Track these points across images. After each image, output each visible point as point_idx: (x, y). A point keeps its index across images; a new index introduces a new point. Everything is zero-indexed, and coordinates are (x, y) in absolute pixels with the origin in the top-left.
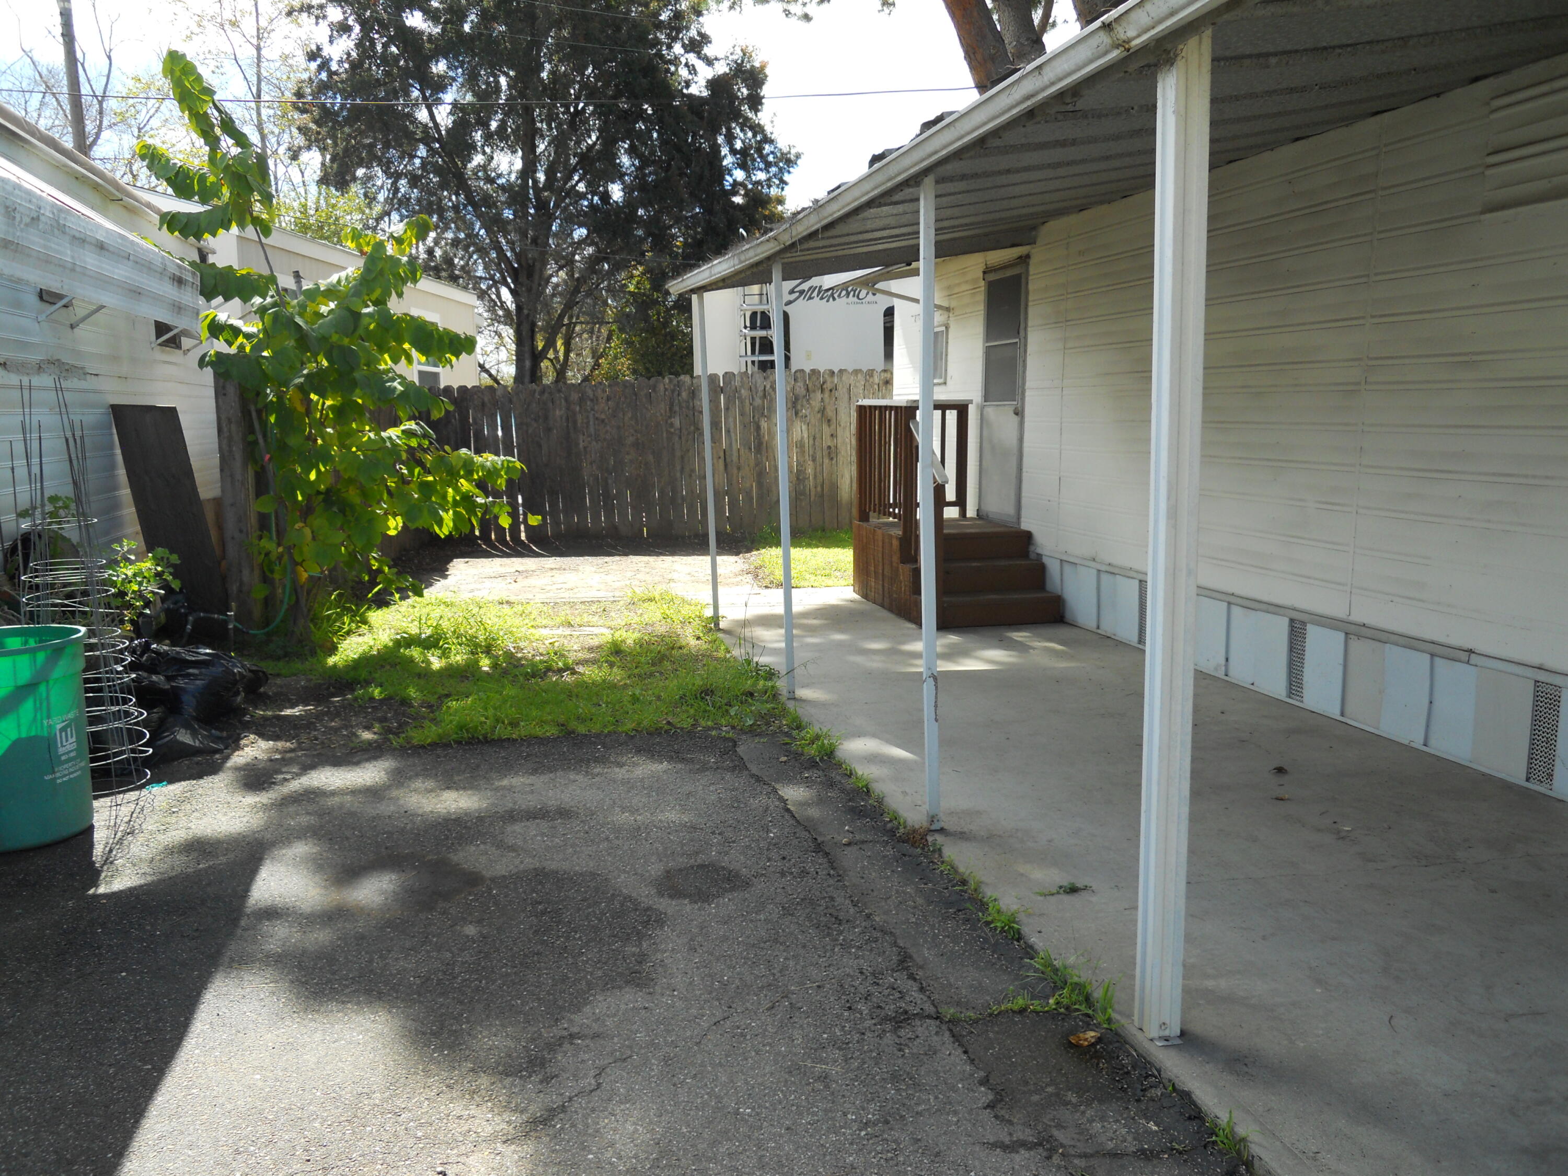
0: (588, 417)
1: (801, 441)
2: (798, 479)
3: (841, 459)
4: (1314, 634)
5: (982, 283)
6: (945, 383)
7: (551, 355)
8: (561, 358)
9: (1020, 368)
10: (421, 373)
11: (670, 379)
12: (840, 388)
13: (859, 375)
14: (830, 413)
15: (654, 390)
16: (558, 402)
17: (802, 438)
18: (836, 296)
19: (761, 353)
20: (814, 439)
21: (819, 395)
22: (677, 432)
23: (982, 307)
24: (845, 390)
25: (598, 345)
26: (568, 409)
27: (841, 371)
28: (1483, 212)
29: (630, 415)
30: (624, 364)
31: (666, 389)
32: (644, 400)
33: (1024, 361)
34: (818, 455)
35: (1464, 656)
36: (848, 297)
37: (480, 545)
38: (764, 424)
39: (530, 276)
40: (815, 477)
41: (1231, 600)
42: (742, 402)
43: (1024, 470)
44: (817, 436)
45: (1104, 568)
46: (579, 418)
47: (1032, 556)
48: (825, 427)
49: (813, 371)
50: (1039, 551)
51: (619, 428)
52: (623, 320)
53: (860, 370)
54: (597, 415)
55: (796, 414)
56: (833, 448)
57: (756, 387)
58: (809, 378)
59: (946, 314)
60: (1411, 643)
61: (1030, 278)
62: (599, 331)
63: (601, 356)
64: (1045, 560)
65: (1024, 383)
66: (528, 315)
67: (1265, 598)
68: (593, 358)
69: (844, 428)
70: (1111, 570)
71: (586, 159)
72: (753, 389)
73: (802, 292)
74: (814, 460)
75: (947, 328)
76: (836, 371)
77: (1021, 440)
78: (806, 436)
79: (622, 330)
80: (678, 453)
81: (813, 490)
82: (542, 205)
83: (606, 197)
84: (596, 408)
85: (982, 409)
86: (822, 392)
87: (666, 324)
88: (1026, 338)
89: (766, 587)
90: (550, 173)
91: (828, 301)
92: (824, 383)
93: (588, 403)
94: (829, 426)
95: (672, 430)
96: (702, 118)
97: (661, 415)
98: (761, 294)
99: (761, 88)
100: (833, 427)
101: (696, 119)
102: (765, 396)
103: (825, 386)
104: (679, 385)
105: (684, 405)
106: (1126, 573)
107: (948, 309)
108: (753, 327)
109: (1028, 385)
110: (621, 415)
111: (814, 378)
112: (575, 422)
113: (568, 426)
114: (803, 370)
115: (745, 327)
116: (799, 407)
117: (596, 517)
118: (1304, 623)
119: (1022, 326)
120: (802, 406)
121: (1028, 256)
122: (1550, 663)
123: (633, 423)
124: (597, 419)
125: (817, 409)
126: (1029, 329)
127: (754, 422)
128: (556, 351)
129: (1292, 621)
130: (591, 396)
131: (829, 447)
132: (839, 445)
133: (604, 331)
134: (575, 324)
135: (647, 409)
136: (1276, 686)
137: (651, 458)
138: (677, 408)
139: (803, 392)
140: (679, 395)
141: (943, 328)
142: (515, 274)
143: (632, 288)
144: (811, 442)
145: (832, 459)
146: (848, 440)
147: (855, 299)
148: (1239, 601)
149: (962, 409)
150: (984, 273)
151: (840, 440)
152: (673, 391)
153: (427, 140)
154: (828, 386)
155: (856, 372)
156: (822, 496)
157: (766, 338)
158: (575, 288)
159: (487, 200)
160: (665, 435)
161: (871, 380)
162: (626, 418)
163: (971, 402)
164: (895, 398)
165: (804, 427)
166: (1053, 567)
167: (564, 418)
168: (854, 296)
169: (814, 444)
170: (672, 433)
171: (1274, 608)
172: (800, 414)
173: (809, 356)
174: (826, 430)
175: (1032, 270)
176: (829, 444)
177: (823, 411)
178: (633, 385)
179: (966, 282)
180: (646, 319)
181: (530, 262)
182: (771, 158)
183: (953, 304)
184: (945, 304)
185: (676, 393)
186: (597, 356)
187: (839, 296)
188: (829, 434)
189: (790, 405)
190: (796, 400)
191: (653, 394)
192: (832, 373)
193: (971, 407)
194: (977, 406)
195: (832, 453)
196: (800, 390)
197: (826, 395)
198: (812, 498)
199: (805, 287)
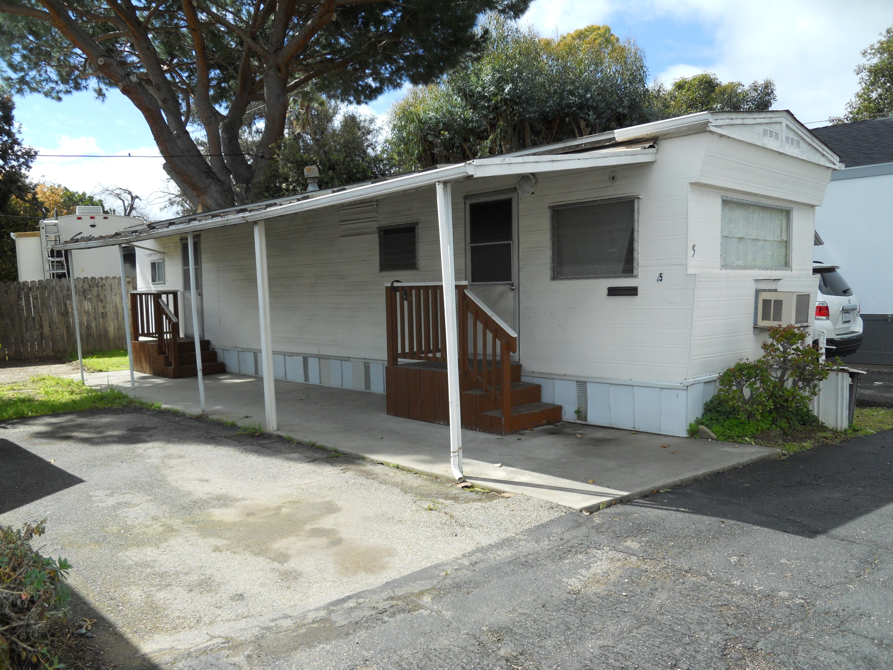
2: (88, 328)
3: (108, 318)
4: (310, 360)
5: (180, 244)
6: (164, 283)
9: (199, 277)
12: (106, 285)
13: (116, 280)
14: (102, 297)
17: (89, 309)
19: (58, 269)
20: (95, 309)
23: (180, 253)
24: (109, 287)
27: (106, 278)
28: (341, 237)
31: (15, 288)
33: (201, 275)
34: (97, 316)
35: (348, 359)
38: (68, 302)
40: (96, 327)
41: (285, 354)
42: (56, 293)
43: (205, 316)
45: (240, 350)
47: (211, 349)
48: (100, 304)
49: (92, 278)
50: (214, 347)
55: (85, 298)
56: (104, 313)
58: (91, 281)
59: (163, 255)
60: (336, 358)
61: (202, 243)
64: (216, 350)
65: (202, 283)
67: (295, 352)
69: (110, 304)
70: (243, 350)
74: (95, 319)
75: (164, 261)
76: (104, 278)
77: (202, 305)
78: (90, 308)
80: (23, 319)
81: (95, 333)
85: (183, 293)
86: (97, 288)
88: (201, 266)
89: (92, 373)
92: (98, 283)
94: (102, 303)
98: (56, 241)
100: (104, 303)
103: (99, 285)
106: (249, 350)
107: (164, 253)
108: (52, 256)
109: (203, 284)
111: (93, 281)
114: (87, 278)
115: (49, 257)
116: (86, 295)
118: (307, 357)
119: (199, 261)
120: (88, 294)
121: (200, 235)
122: (367, 357)
125: (95, 295)
126: (202, 263)
129: (304, 357)
131: (102, 313)
136: (300, 379)
137: (8, 321)
139: (88, 287)
141: (162, 261)
144: (93, 310)
145: (104, 318)
148: (288, 354)
149: (175, 294)
150: (180, 240)
151: (107, 310)
155: (114, 278)
156: (100, 336)
157: (60, 262)
160: (16, 310)
163: (179, 291)
164: (138, 289)
165: (89, 304)
166: (220, 353)
169: (95, 312)
171: (298, 354)
172: (87, 298)
173: (83, 270)
175: (202, 240)
176: (102, 311)
177: (98, 296)
179: (172, 243)
182: (19, 153)
183: (166, 251)
184: (162, 251)
188: (102, 307)
189: (81, 294)
190: (84, 291)
191: (8, 290)
192: (102, 279)
193: (179, 293)
194: (181, 293)
195: (104, 315)
196: (86, 286)
197: (100, 289)
198: (95, 337)
199: (79, 237)
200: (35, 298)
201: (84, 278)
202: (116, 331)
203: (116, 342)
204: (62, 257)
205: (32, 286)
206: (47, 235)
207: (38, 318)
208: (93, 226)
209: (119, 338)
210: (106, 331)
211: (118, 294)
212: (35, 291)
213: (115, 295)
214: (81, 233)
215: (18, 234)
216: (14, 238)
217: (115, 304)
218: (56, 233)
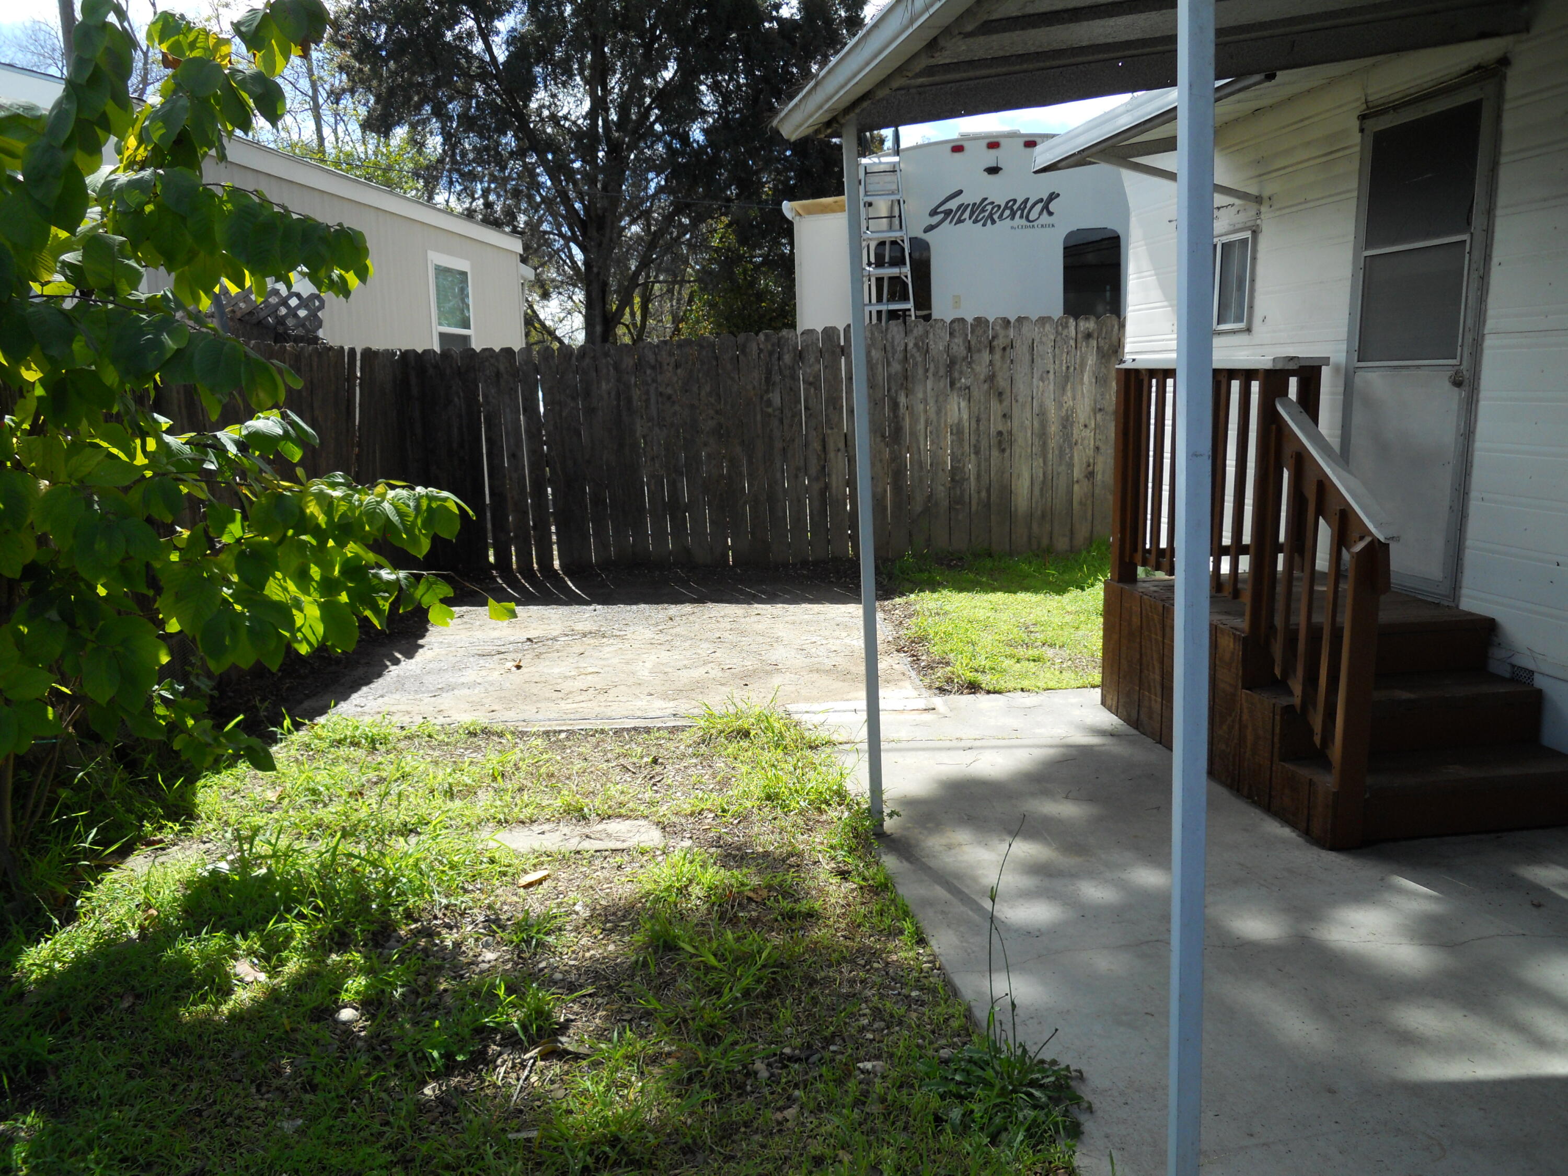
0: (647, 393)
1: (958, 424)
2: (953, 480)
3: (1016, 449)
5: (1357, 138)
6: (1249, 330)
7: (627, 318)
8: (639, 323)
9: (1468, 292)
10: (442, 336)
11: (766, 335)
12: (1017, 344)
13: (1048, 327)
14: (1002, 383)
15: (743, 352)
16: (604, 371)
17: (960, 420)
18: (996, 217)
19: (891, 299)
20: (978, 421)
21: (986, 356)
22: (777, 413)
23: (1355, 185)
24: (1025, 349)
25: (678, 308)
26: (619, 380)
27: (1020, 320)
29: (708, 388)
30: (706, 329)
31: (761, 350)
32: (729, 367)
33: (1484, 279)
34: (984, 443)
36: (1013, 218)
37: (494, 579)
39: (601, 228)
40: (979, 476)
42: (872, 367)
43: (1474, 494)
44: (983, 416)
46: (636, 393)
48: (994, 404)
49: (978, 320)
51: (692, 407)
52: (704, 278)
53: (1049, 318)
54: (660, 389)
55: (952, 384)
56: (1005, 434)
57: (893, 347)
58: (972, 332)
59: (1252, 209)
61: (1507, 106)
62: (679, 293)
63: (682, 320)
65: (1480, 323)
66: (598, 274)
68: (673, 322)
69: (1023, 406)
71: (663, 97)
72: (889, 348)
73: (948, 213)
74: (977, 453)
75: (1255, 233)
76: (1012, 320)
77: (1468, 434)
78: (965, 416)
79: (703, 290)
80: (778, 445)
81: (975, 495)
82: (615, 150)
83: (685, 139)
84: (659, 378)
85: (1351, 375)
86: (991, 352)
87: (752, 284)
88: (1489, 232)
89: (941, 690)
90: (623, 110)
91: (984, 225)
92: (994, 338)
93: (649, 372)
94: (1001, 401)
95: (770, 410)
96: (794, 44)
97: (754, 388)
98: (891, 217)
99: (862, 9)
100: (1006, 403)
101: (787, 44)
102: (906, 359)
103: (995, 343)
104: (780, 343)
105: (787, 373)
107: (1258, 200)
108: (880, 263)
109: (1490, 324)
110: (695, 389)
111: (979, 331)
112: (629, 401)
113: (618, 406)
114: (963, 319)
115: (869, 264)
116: (956, 375)
117: (660, 534)
119: (1480, 206)
120: (961, 373)
121: (1504, 61)
123: (712, 400)
124: (661, 394)
125: (982, 377)
126: (1499, 212)
127: (890, 398)
128: (633, 314)
130: (653, 362)
131: (1000, 433)
132: (1014, 431)
133: (686, 295)
134: (653, 283)
135: (733, 379)
137: (739, 451)
138: (777, 378)
139: (962, 351)
140: (779, 359)
141: (1248, 234)
142: (584, 225)
143: (715, 243)
144: (974, 424)
145: (1003, 451)
146: (1028, 423)
147: (1023, 222)
150: (1363, 118)
151: (1016, 423)
152: (771, 354)
153: (483, 76)
154: (1000, 342)
156: (988, 505)
157: (898, 278)
158: (652, 241)
159: (550, 144)
160: (759, 417)
161: (1065, 333)
162: (703, 393)
163: (1326, 361)
164: (1128, 357)
165: (963, 404)
167: (613, 394)
168: (1021, 217)
169: (978, 429)
170: (769, 415)
172: (958, 385)
173: (957, 301)
174: (996, 408)
175: (1512, 88)
176: (1000, 429)
177: (991, 378)
178: (713, 345)
180: (731, 277)
181: (599, 212)
184: (1253, 190)
185: (776, 355)
186: (676, 320)
187: (1000, 217)
188: (1000, 414)
189: (942, 372)
190: (952, 364)
191: (741, 358)
192: (1006, 322)
193: (1325, 371)
194: (1337, 369)
195: (1004, 441)
196: (959, 348)
197: (998, 356)
198: (974, 508)
199: (953, 205)
200: (813, 384)
201: (952, 322)
202: (1037, 491)
203: (1035, 527)
204: (905, 264)
205: (806, 347)
206: (869, 199)
207: (817, 445)
208: (993, 170)
209: (1043, 516)
210: (1007, 492)
211: (1051, 376)
212: (812, 360)
213: (1042, 379)
214: (960, 192)
215: (803, 207)
216: (788, 214)
217: (1041, 406)
218: (893, 193)
